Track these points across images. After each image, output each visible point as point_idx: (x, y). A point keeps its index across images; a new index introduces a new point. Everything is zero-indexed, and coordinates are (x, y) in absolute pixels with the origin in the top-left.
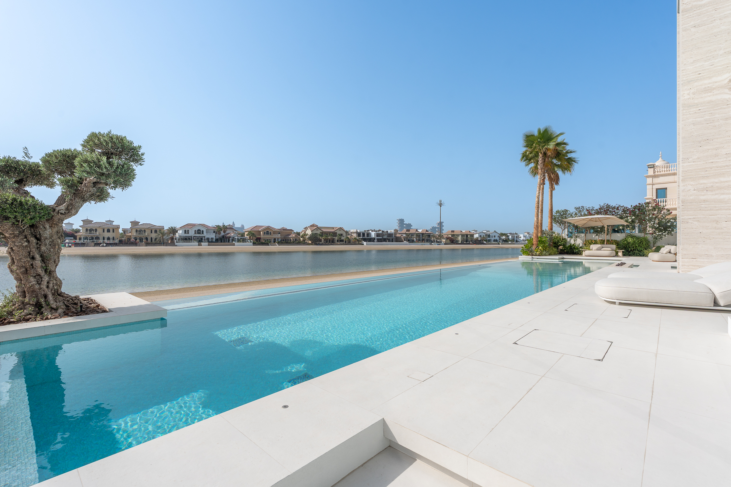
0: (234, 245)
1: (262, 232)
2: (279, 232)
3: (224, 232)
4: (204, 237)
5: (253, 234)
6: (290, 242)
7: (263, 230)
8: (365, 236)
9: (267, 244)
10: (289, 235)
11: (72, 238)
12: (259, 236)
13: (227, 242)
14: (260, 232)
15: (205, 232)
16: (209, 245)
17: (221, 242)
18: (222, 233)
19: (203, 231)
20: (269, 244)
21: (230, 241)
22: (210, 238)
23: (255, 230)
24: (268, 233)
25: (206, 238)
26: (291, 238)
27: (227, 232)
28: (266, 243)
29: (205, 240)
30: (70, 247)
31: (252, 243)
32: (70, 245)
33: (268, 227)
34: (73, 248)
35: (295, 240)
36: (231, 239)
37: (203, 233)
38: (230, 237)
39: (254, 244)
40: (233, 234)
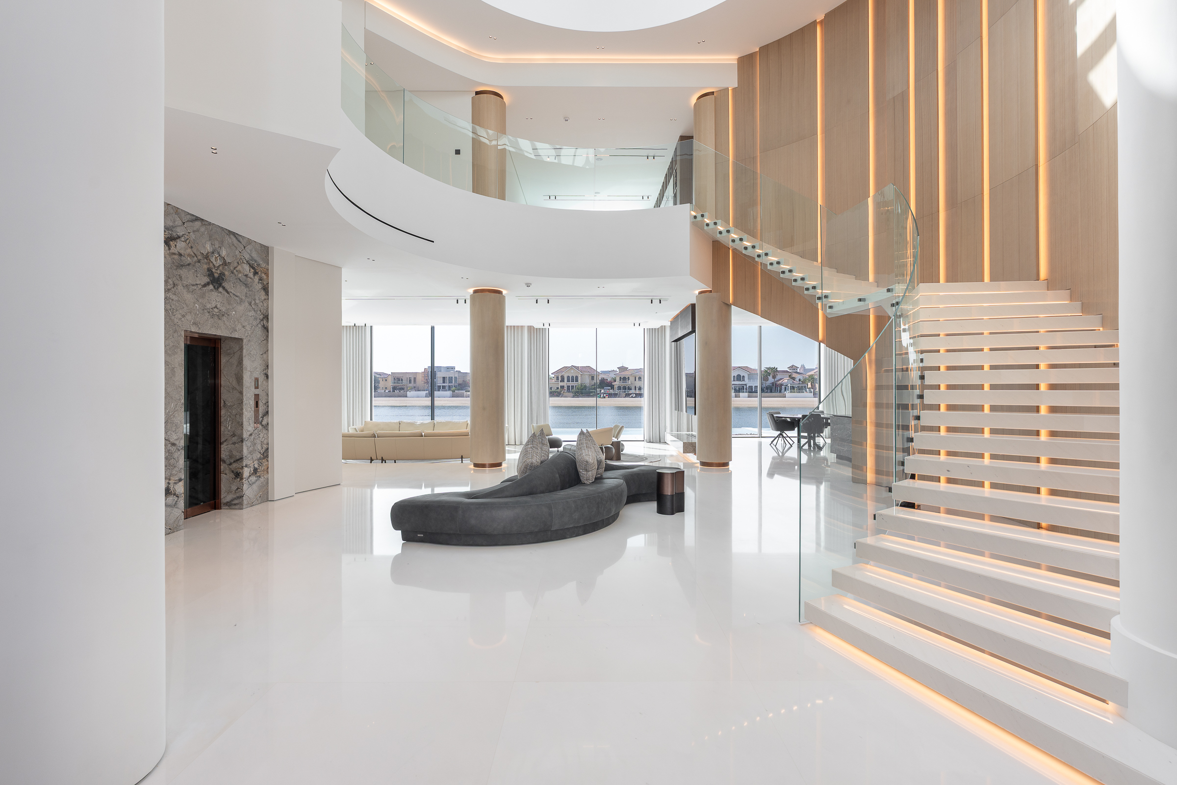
0: (785, 397)
3: (774, 377)
4: (746, 385)
11: (610, 388)
13: (778, 392)
15: (746, 378)
16: (749, 397)
17: (771, 392)
18: (771, 380)
19: (743, 377)
22: (753, 387)
25: (748, 387)
27: (778, 377)
29: (746, 389)
30: (605, 397)
32: (605, 395)
34: (607, 399)
36: (783, 387)
37: (744, 380)
38: (782, 385)
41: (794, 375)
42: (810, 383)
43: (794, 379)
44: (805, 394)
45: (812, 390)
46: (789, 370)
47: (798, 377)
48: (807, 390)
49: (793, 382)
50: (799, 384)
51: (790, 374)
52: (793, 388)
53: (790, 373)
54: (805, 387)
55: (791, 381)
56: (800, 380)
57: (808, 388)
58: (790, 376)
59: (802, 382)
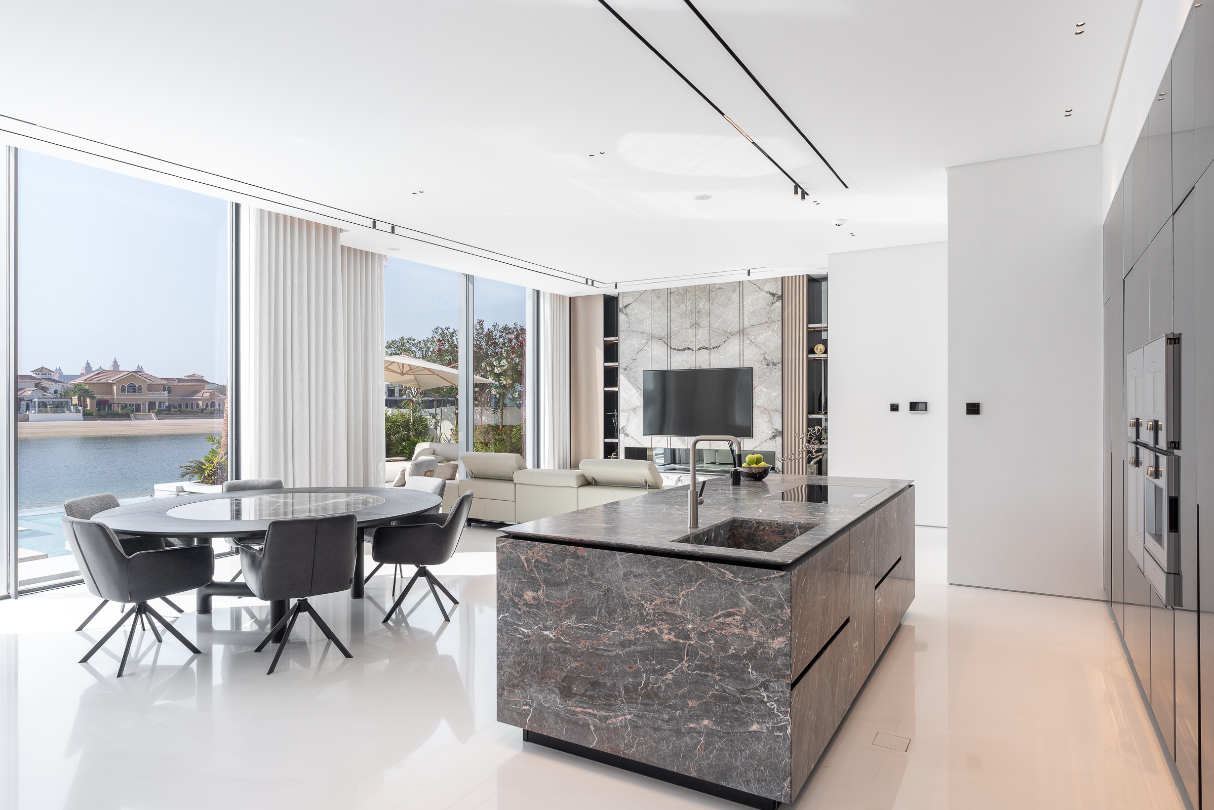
0: (28, 420)
1: (115, 387)
2: (168, 386)
5: (87, 391)
6: (191, 412)
7: (119, 382)
8: (396, 395)
9: (127, 417)
10: (196, 392)
12: (105, 397)
14: (111, 385)
20: (132, 415)
21: (21, 409)
23: (98, 382)
24: (133, 389)
26: (200, 400)
28: (125, 414)
31: (81, 414)
33: (138, 373)
35: (209, 404)
39: (87, 416)
40: (30, 392)
41: (45, 384)
42: (76, 397)
43: (45, 389)
44: (67, 415)
45: (81, 408)
46: (34, 375)
47: (53, 387)
48: (72, 407)
49: (44, 395)
50: (56, 398)
51: (37, 382)
52: (43, 406)
53: (38, 379)
54: (67, 403)
55: (40, 393)
56: (56, 392)
57: (72, 405)
58: (36, 385)
59: (61, 394)
